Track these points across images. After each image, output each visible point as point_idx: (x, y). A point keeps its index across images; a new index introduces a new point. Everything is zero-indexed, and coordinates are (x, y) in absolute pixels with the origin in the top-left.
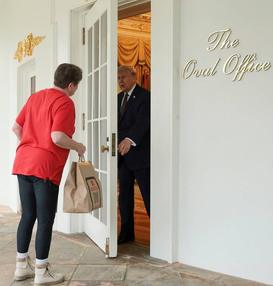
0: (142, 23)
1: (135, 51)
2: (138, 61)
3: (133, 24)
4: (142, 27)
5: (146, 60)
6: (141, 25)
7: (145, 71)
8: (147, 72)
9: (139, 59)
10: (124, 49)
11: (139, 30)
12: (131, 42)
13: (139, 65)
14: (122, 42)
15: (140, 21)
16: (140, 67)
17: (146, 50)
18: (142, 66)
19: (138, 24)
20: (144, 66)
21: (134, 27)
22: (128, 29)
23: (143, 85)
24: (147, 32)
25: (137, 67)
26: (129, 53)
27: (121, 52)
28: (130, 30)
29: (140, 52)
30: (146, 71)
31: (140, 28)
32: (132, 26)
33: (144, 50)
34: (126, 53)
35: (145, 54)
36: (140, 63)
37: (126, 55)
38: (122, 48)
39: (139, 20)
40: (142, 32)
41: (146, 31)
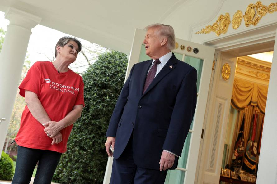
0: (258, 71)
1: (250, 93)
2: (251, 102)
3: (250, 71)
4: (258, 74)
5: (258, 102)
6: (258, 72)
7: (255, 111)
8: (258, 112)
9: (252, 100)
10: (240, 90)
11: (256, 76)
12: (247, 86)
13: (251, 106)
14: (239, 84)
15: (258, 69)
17: (260, 94)
18: (254, 106)
19: (255, 72)
20: (255, 107)
21: (251, 74)
22: (245, 75)
23: (253, 123)
24: (262, 79)
25: (249, 106)
26: (243, 94)
27: (237, 93)
28: (247, 75)
29: (253, 94)
30: (257, 112)
31: (256, 75)
32: (249, 72)
33: (257, 93)
34: (241, 93)
35: (258, 96)
36: (252, 104)
37: (241, 95)
38: (238, 88)
39: (256, 69)
40: (258, 78)
41: (262, 78)
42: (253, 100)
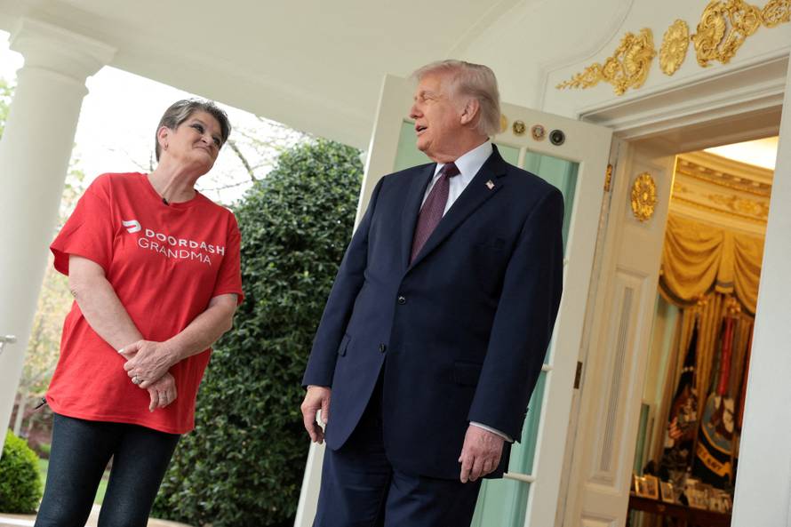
0: (738, 194)
1: (710, 259)
2: (715, 282)
3: (713, 193)
4: (736, 204)
5: (736, 280)
6: (735, 198)
7: (729, 309)
8: (736, 312)
9: (718, 279)
10: (684, 250)
11: (728, 209)
12: (703, 236)
13: (717, 293)
14: (681, 231)
15: (734, 189)
16: (719, 299)
17: (741, 261)
18: (723, 296)
19: (726, 196)
20: (729, 296)
21: (716, 202)
22: (698, 205)
23: (721, 342)
24: (746, 217)
25: (711, 296)
26: (693, 260)
27: (675, 256)
29: (723, 261)
30: (733, 311)
31: (731, 205)
32: (711, 197)
33: (733, 257)
34: (687, 258)
35: (736, 271)
36: (718, 288)
37: (687, 263)
38: (679, 245)
39: (729, 187)
40: (734, 214)
41: (747, 215)
42: (722, 278)
